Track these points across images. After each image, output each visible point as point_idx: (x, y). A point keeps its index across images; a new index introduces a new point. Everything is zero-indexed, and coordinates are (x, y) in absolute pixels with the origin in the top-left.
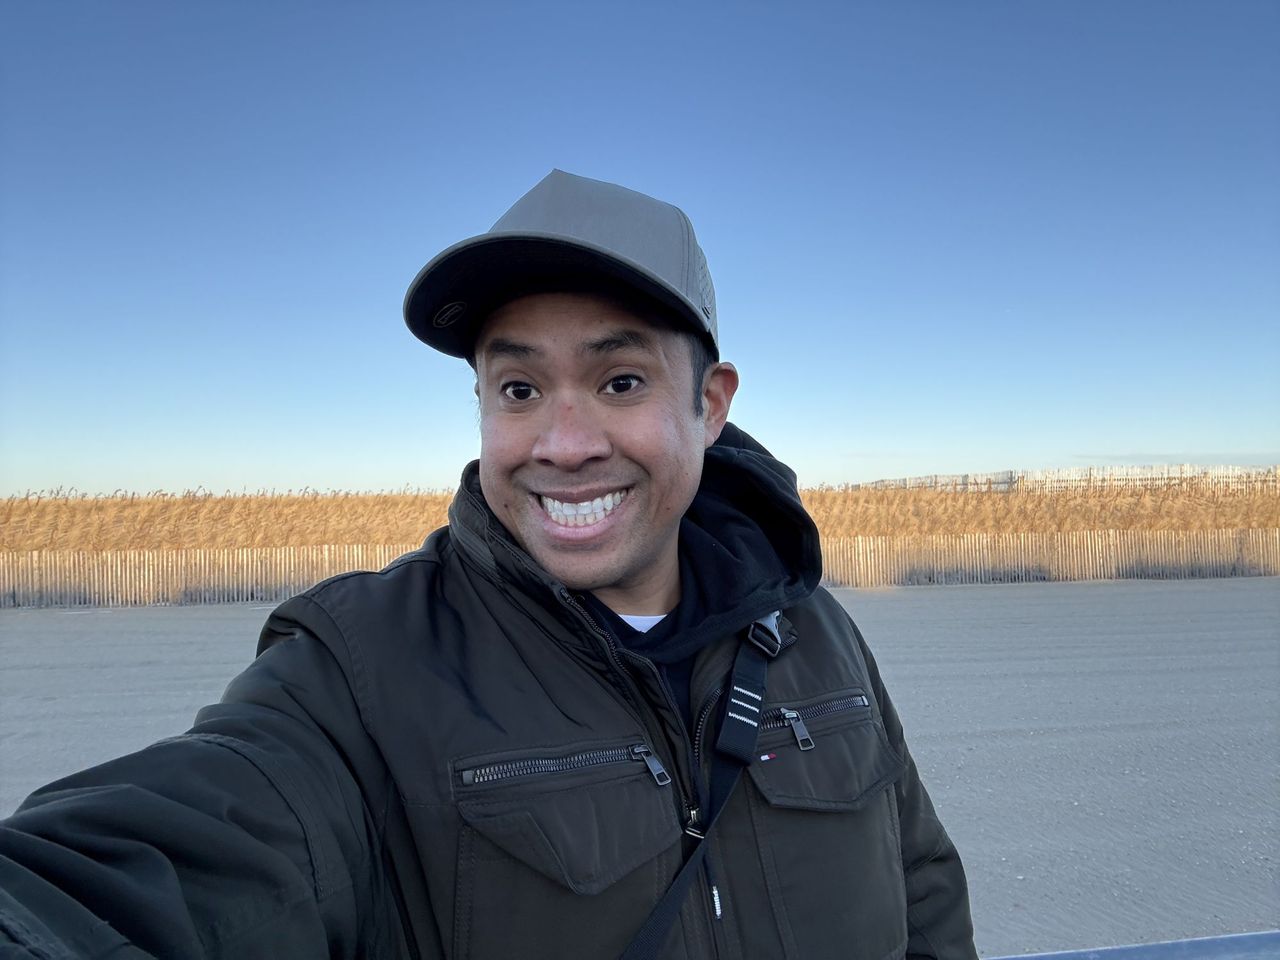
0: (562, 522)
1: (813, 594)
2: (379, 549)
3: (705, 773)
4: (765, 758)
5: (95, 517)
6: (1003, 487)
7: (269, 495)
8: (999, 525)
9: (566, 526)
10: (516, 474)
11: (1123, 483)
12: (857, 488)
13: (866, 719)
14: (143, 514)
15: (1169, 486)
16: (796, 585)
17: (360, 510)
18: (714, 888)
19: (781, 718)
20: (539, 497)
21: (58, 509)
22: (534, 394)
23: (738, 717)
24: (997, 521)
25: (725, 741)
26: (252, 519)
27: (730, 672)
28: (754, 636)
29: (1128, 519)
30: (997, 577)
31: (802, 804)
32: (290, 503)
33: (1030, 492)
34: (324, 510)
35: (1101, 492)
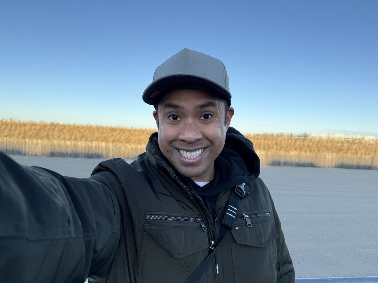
0: (186, 157)
1: (257, 179)
2: (110, 144)
3: (218, 231)
4: (237, 228)
5: (23, 128)
6: (303, 138)
7: (76, 124)
8: (301, 149)
9: (187, 159)
10: (172, 143)
11: (338, 139)
12: (258, 135)
13: (268, 220)
14: (38, 128)
15: (353, 141)
16: (251, 176)
17: (105, 131)
18: (217, 265)
19: (243, 216)
20: (178, 150)
21: (12, 125)
22: (179, 119)
23: (229, 214)
24: (300, 148)
25: (225, 221)
26: (71, 132)
27: (228, 200)
28: (236, 191)
29: (340, 150)
30: (299, 165)
31: (246, 243)
32: (83, 127)
33: (311, 140)
34: (93, 130)
35: (332, 141)
